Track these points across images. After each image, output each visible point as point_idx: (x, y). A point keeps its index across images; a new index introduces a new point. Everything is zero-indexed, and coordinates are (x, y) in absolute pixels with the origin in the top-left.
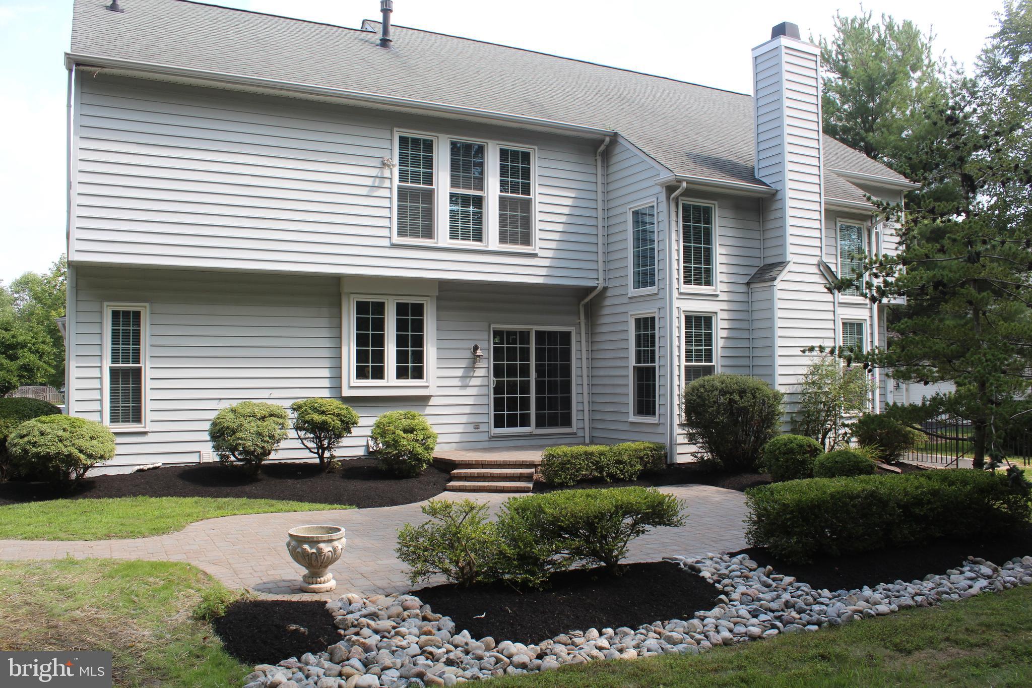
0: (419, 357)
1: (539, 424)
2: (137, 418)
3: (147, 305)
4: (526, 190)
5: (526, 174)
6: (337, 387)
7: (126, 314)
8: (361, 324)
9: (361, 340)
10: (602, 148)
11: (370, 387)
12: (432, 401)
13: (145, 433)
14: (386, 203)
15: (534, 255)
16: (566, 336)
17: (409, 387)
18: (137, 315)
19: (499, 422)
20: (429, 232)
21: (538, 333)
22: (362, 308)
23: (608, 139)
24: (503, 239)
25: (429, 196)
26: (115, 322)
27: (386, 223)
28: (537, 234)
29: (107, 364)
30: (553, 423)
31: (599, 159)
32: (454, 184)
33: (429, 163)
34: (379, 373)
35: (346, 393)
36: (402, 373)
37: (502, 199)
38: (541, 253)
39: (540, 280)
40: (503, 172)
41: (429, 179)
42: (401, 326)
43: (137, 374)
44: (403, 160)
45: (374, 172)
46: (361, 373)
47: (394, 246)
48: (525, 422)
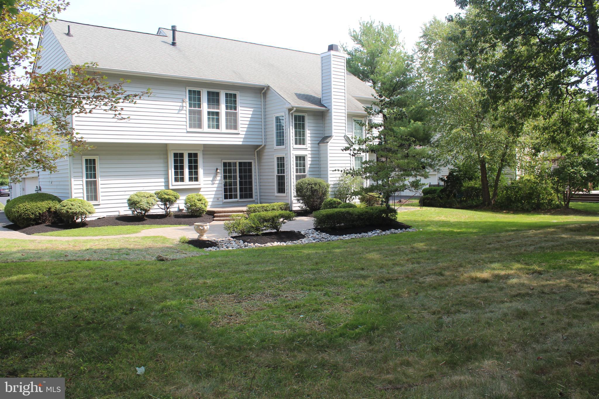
0: (196, 173)
1: (241, 197)
2: (96, 199)
3: (98, 156)
4: (235, 109)
5: (235, 101)
6: (167, 186)
7: (90, 160)
8: (176, 161)
9: (176, 168)
10: (264, 91)
11: (179, 185)
12: (202, 190)
13: (99, 205)
14: (184, 116)
15: (238, 134)
16: (250, 164)
17: (193, 185)
18: (94, 160)
19: (226, 197)
20: (200, 126)
21: (240, 163)
22: (176, 155)
23: (266, 88)
24: (227, 128)
25: (200, 113)
26: (86, 164)
27: (185, 123)
28: (239, 125)
29: (85, 179)
30: (246, 197)
31: (262, 95)
32: (209, 108)
33: (199, 100)
34: (182, 180)
35: (171, 187)
36: (191, 179)
37: (226, 113)
38: (241, 133)
39: (241, 143)
40: (227, 102)
41: (199, 106)
42: (190, 162)
43: (95, 183)
44: (190, 99)
45: (180, 104)
46: (176, 180)
47: (188, 132)
48: (236, 197)
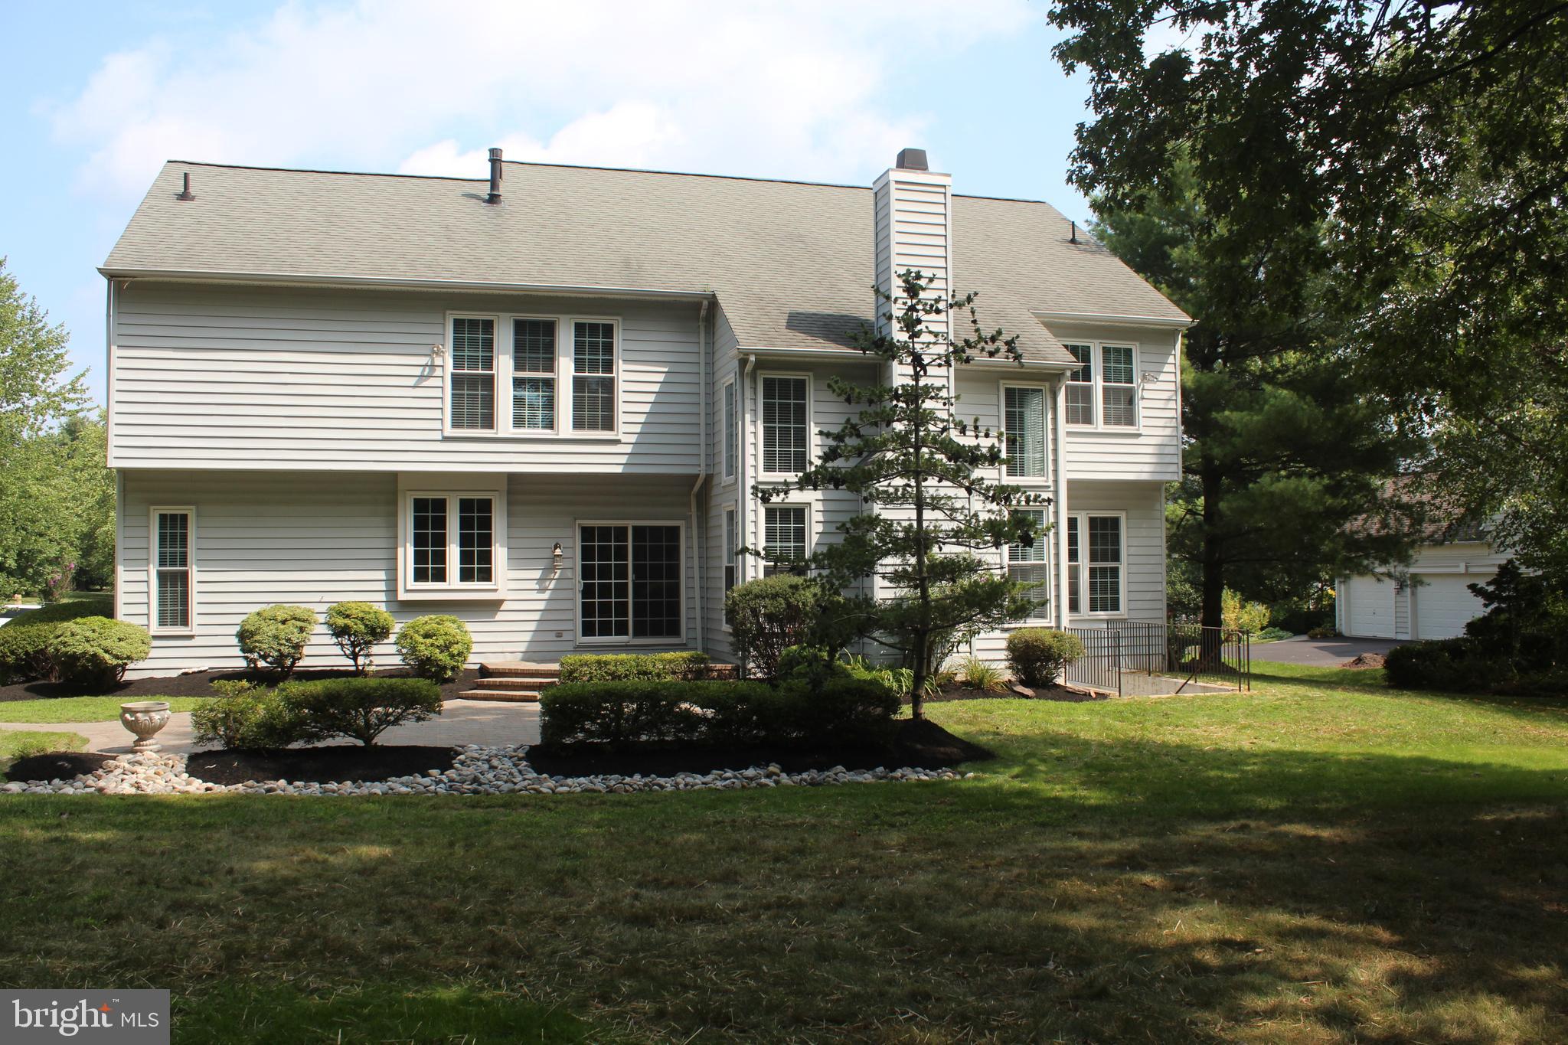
0: (486, 557)
1: (636, 634)
2: (185, 622)
3: (193, 507)
4: (608, 367)
5: (609, 349)
6: (392, 591)
7: (174, 517)
8: (419, 523)
9: (419, 541)
10: (703, 313)
11: (430, 591)
12: (505, 606)
13: (191, 637)
14: (438, 393)
15: (617, 442)
16: (674, 532)
17: (475, 592)
18: (184, 517)
19: (588, 630)
20: (489, 422)
21: (635, 529)
22: (420, 505)
23: (705, 303)
24: (578, 424)
25: (489, 382)
26: (162, 526)
27: (437, 414)
28: (620, 417)
29: (153, 570)
30: (656, 632)
31: (702, 325)
32: (518, 367)
33: (489, 345)
34: (440, 575)
35: (402, 596)
36: (466, 575)
37: (576, 381)
38: (624, 438)
39: (619, 470)
40: (579, 348)
41: (488, 363)
42: (465, 523)
43: (184, 577)
44: (458, 345)
45: (424, 360)
46: (420, 575)
47: (446, 439)
48: (622, 630)
